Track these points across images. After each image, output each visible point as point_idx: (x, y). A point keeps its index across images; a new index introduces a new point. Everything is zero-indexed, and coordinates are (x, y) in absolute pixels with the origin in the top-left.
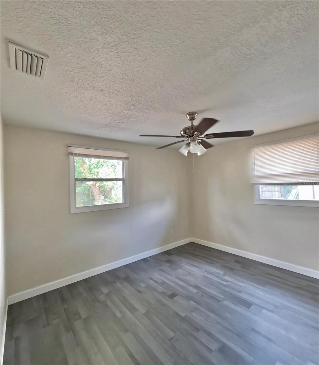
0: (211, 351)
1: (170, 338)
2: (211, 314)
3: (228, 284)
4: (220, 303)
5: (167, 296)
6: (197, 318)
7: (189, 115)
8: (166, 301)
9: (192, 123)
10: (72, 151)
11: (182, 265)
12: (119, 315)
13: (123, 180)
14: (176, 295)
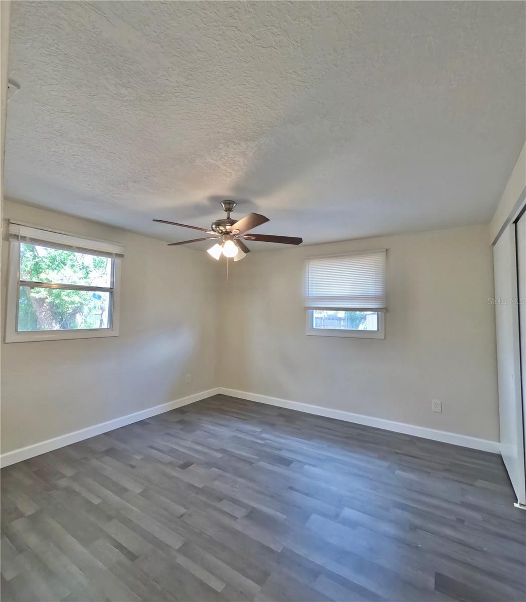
0: (235, 518)
1: (179, 515)
2: (239, 480)
3: (266, 443)
4: (254, 464)
5: (178, 467)
6: (220, 486)
7: (225, 204)
8: (176, 473)
9: (229, 215)
10: (18, 232)
11: (202, 425)
12: (96, 501)
13: (110, 290)
14: (191, 464)
